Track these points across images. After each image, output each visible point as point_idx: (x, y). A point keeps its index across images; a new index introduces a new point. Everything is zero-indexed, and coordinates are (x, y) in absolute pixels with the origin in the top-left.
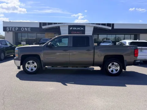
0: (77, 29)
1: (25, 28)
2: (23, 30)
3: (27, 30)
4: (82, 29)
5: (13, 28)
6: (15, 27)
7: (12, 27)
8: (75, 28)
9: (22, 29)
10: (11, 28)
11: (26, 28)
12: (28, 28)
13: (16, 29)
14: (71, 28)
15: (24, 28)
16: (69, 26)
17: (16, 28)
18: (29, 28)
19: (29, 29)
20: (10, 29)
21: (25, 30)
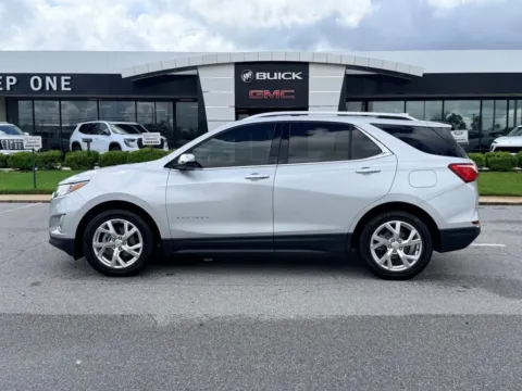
0: (272, 76)
1: (48, 79)
2: (36, 85)
3: (55, 88)
4: (294, 76)
6: (4, 75)
8: (266, 76)
9: (36, 81)
11: (51, 76)
12: (59, 76)
13: (8, 84)
14: (247, 76)
15: (43, 76)
16: (237, 64)
17: (8, 78)
18: (63, 78)
19: (63, 83)
21: (48, 88)
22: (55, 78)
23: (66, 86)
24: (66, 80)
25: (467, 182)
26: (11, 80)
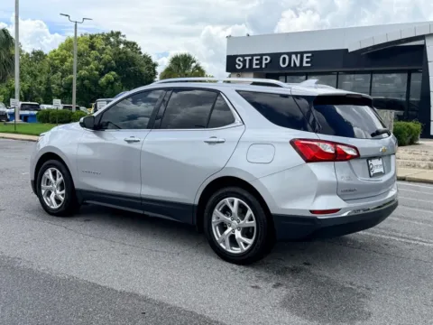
1: (294, 56)
2: (284, 63)
3: (298, 64)
5: (255, 58)
6: (262, 55)
7: (253, 56)
9: (284, 59)
10: (247, 58)
11: (296, 53)
12: (302, 54)
13: (264, 62)
15: (290, 54)
17: (264, 57)
18: (305, 55)
19: (305, 60)
20: (244, 61)
21: (292, 65)
22: (299, 56)
23: (307, 62)
24: (307, 57)
25: (307, 161)
26: (266, 59)
